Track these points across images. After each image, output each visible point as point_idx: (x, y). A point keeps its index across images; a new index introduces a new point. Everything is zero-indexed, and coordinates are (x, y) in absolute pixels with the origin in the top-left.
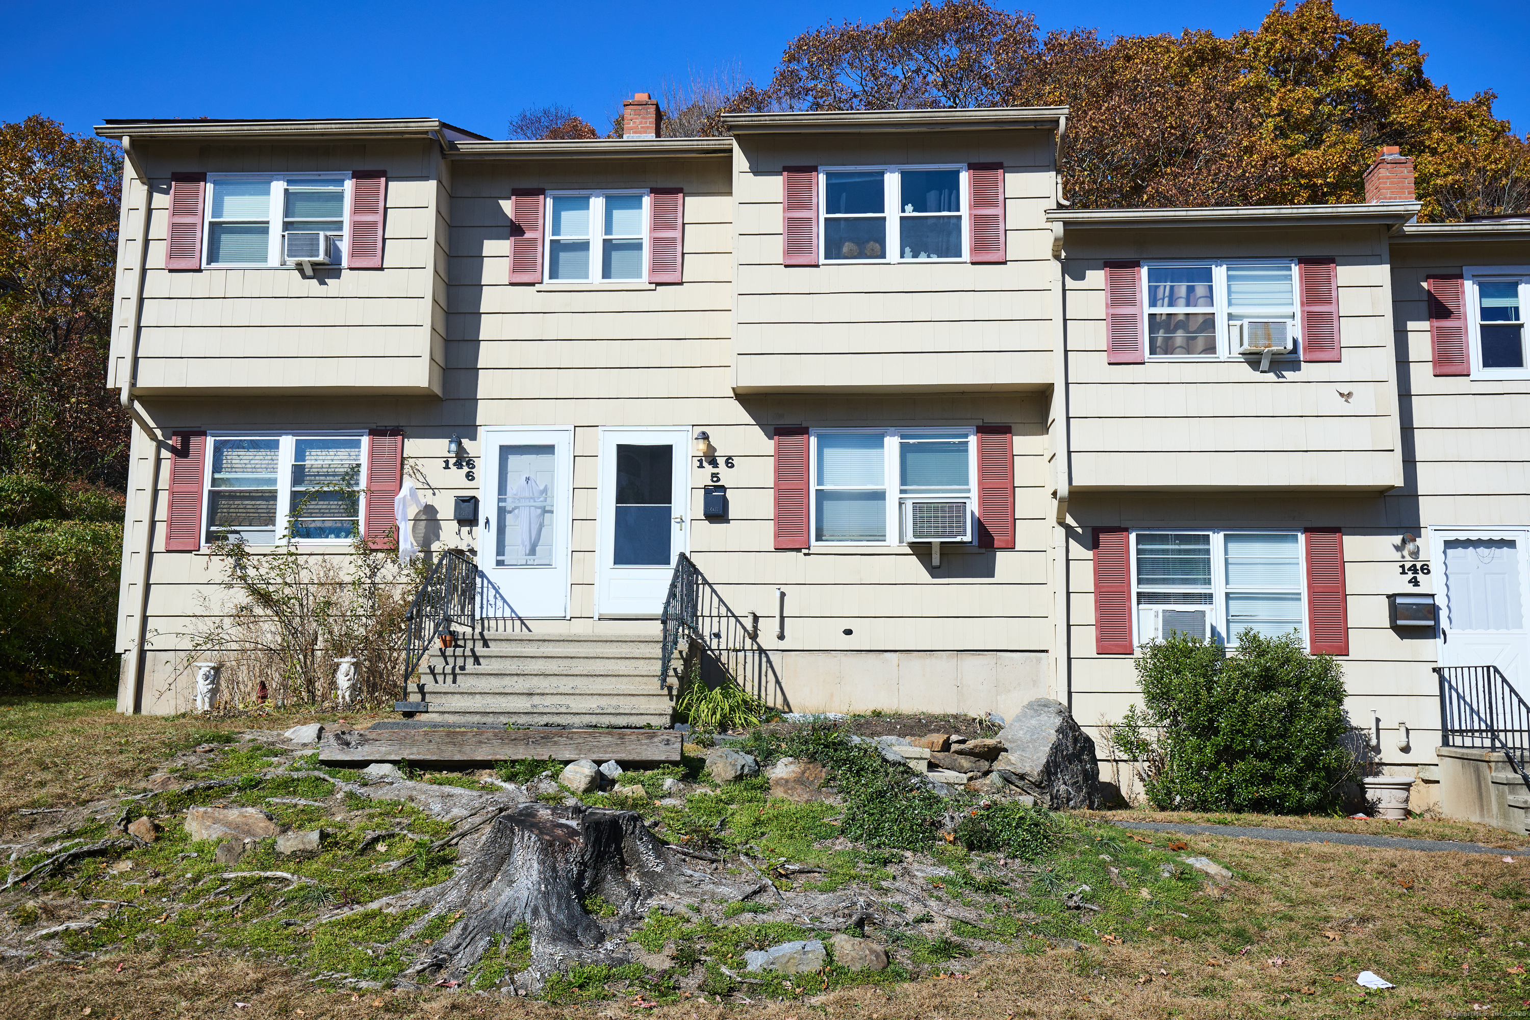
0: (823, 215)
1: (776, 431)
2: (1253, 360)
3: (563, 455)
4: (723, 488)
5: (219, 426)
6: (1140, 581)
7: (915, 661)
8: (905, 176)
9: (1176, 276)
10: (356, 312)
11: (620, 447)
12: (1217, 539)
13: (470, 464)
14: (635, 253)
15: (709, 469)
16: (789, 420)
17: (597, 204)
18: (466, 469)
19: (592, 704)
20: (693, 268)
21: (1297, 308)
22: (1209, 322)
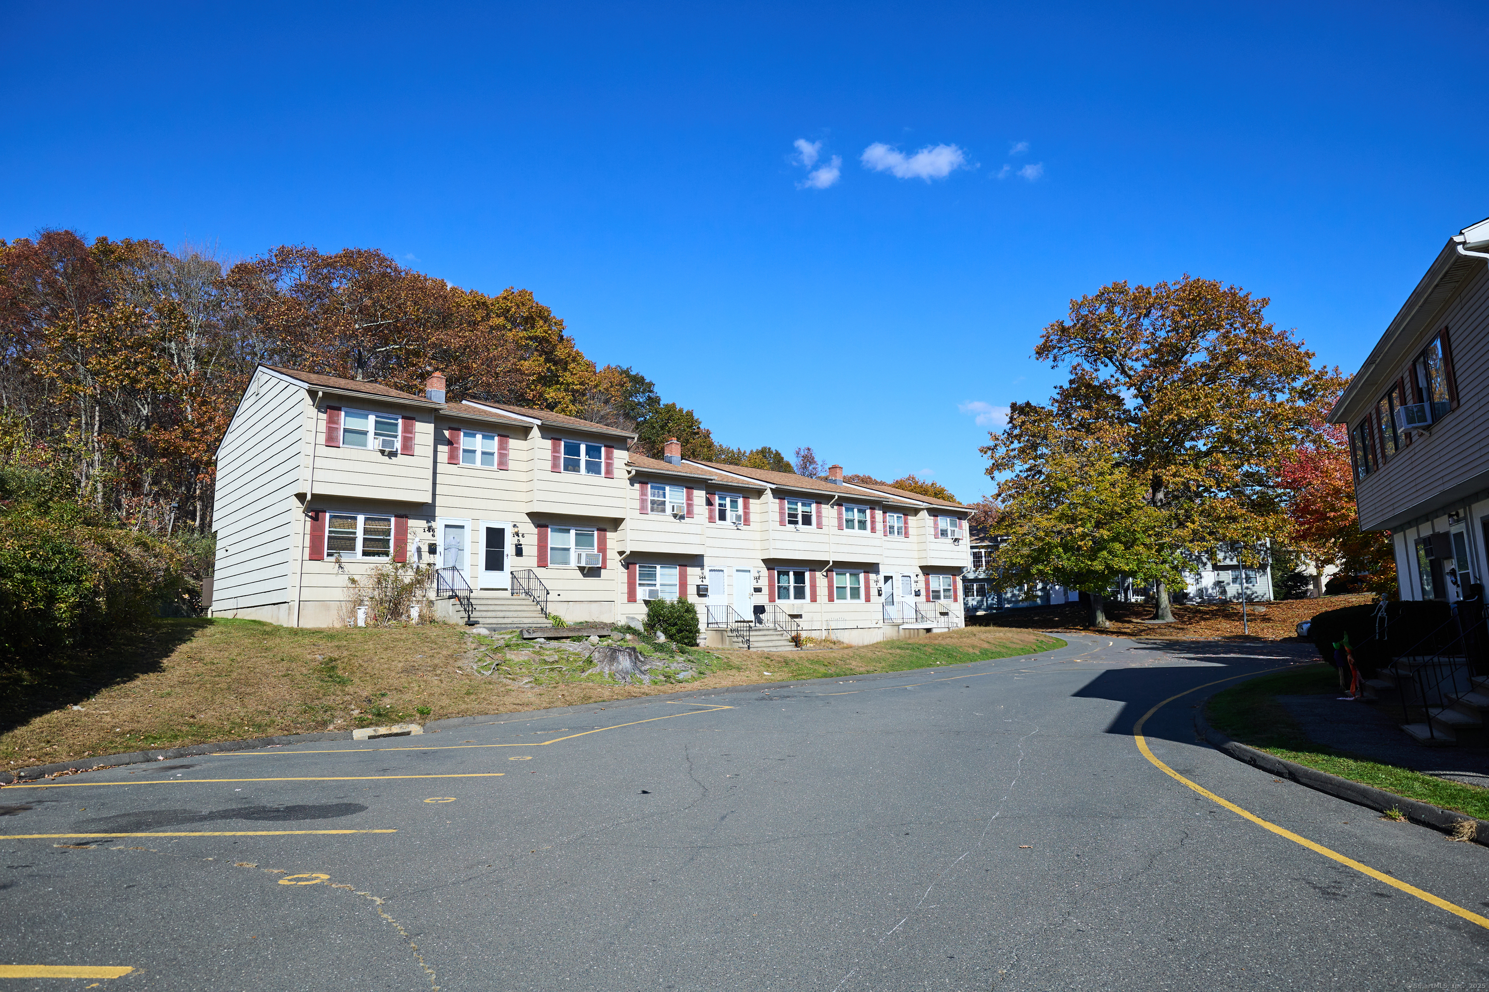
0: (563, 456)
1: (538, 526)
2: (675, 516)
3: (467, 530)
4: (521, 545)
5: (331, 509)
6: (640, 580)
7: (578, 604)
8: (587, 446)
9: (659, 488)
10: (404, 471)
11: (487, 528)
12: (658, 567)
13: (433, 531)
14: (491, 456)
15: (516, 537)
16: (542, 522)
17: (479, 437)
18: (432, 533)
19: (530, 620)
20: (511, 465)
21: (685, 501)
22: (664, 503)
